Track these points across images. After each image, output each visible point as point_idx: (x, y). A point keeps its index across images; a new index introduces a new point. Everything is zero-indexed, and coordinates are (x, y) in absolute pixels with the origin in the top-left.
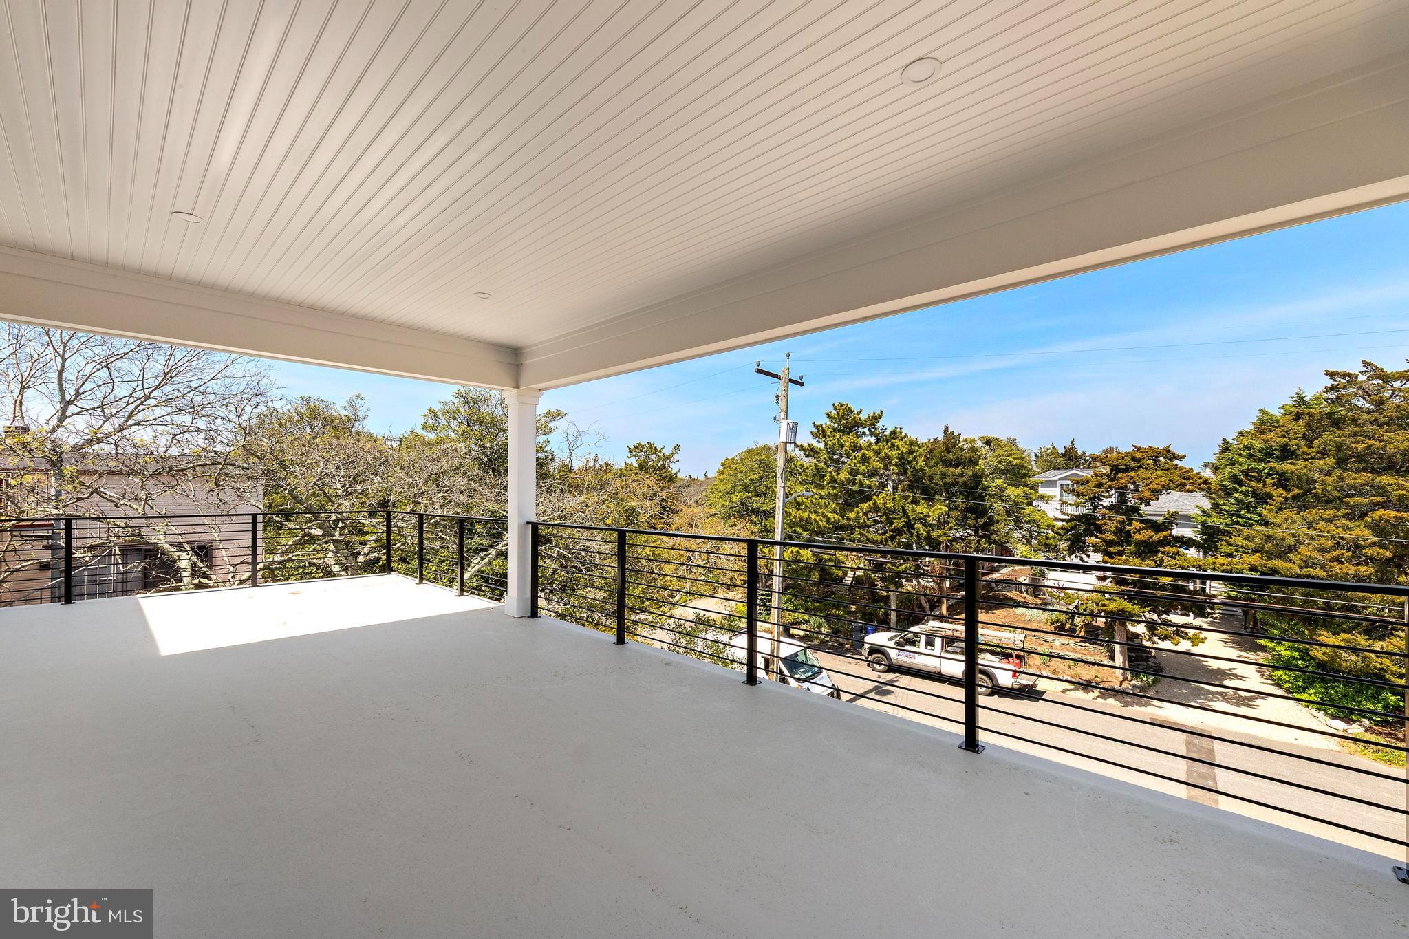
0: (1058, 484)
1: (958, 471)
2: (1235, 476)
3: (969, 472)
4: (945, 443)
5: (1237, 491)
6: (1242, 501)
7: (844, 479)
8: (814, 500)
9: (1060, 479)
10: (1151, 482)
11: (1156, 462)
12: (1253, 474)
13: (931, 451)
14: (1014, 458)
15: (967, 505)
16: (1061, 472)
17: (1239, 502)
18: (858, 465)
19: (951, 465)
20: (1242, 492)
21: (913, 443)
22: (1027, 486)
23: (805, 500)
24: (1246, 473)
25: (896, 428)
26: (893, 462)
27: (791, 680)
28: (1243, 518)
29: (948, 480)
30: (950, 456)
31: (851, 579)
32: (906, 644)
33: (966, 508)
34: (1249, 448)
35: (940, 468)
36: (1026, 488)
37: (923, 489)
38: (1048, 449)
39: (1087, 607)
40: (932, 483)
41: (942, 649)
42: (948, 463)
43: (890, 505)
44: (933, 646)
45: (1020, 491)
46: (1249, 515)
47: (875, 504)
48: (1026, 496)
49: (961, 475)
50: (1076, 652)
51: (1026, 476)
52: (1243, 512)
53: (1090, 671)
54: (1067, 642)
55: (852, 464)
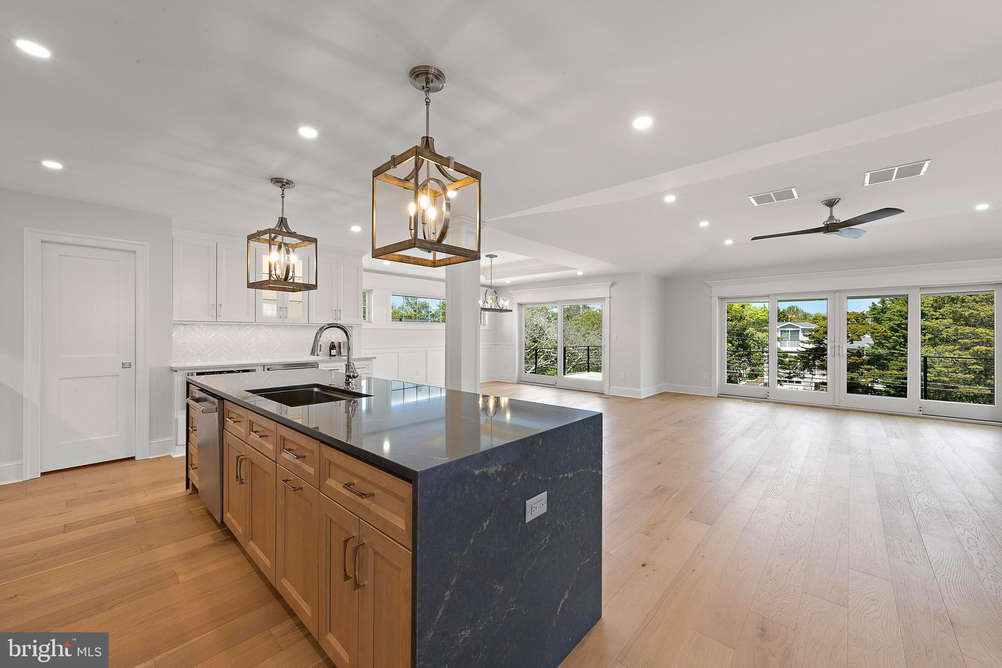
2: (892, 327)
5: (894, 336)
6: (897, 340)
10: (857, 331)
11: (857, 320)
12: (903, 326)
17: (895, 341)
20: (896, 336)
24: (899, 325)
28: (897, 350)
34: (901, 312)
46: (902, 349)
52: (897, 348)
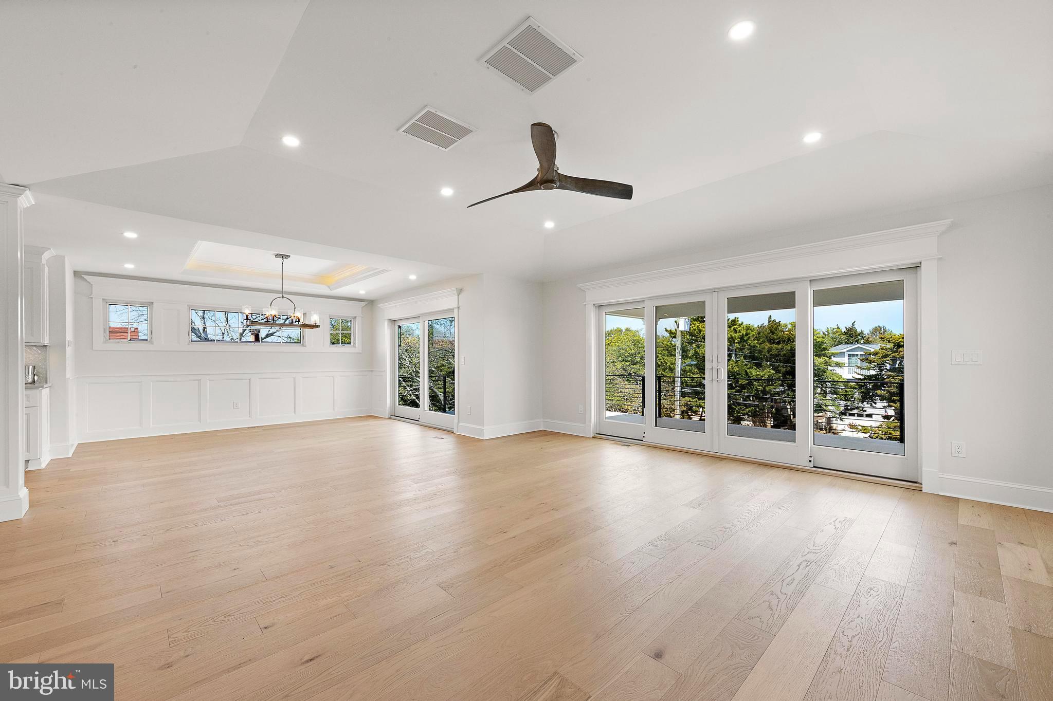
0: (846, 354)
1: (780, 346)
3: (787, 347)
4: (769, 328)
9: (847, 351)
13: (759, 333)
14: (817, 337)
16: (848, 346)
19: (773, 343)
21: (748, 328)
22: (826, 356)
25: (735, 318)
26: (736, 341)
30: (774, 336)
33: (786, 371)
35: (767, 345)
36: (826, 358)
38: (833, 329)
42: (771, 341)
45: (822, 360)
49: (782, 350)
51: (825, 349)
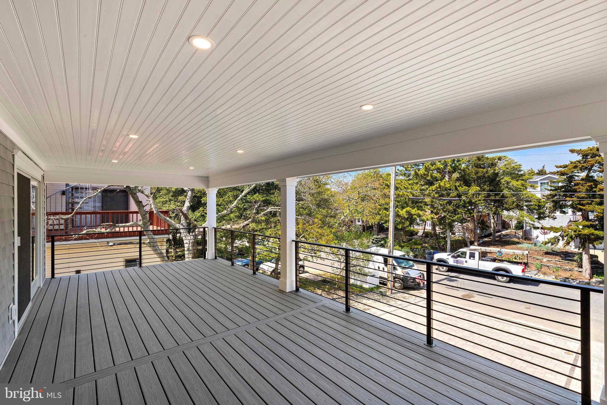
0: (539, 183)
1: (485, 170)
3: (491, 171)
7: (422, 173)
8: (405, 186)
9: (540, 180)
15: (490, 188)
16: (541, 176)
18: (430, 166)
19: (481, 167)
23: (400, 186)
27: (398, 268)
29: (479, 175)
31: (422, 233)
32: (458, 257)
35: (475, 169)
36: (522, 181)
37: (466, 180)
38: (529, 170)
39: (569, 234)
40: (470, 178)
41: (479, 259)
42: (479, 166)
43: (448, 186)
44: (474, 257)
45: (520, 182)
47: (439, 185)
48: (523, 185)
49: (487, 172)
50: (557, 264)
53: (566, 273)
54: (551, 260)
55: (427, 166)
